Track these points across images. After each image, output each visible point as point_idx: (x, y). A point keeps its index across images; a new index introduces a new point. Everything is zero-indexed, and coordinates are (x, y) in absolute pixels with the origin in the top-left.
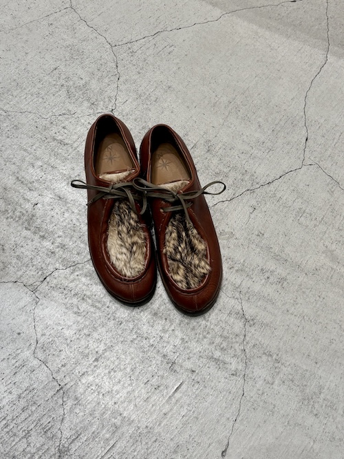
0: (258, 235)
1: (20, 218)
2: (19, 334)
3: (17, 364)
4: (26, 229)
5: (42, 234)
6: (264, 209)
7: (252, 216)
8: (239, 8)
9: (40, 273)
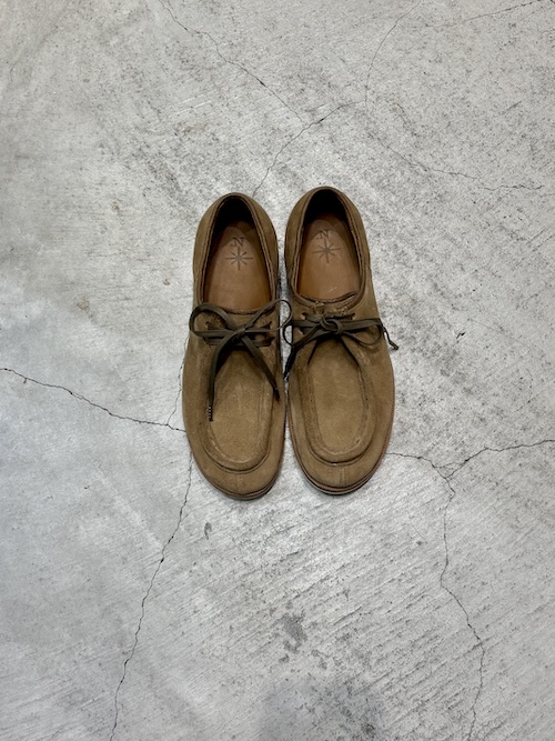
2: (419, 543)
3: (413, 592)
4: (443, 372)
5: (466, 385)
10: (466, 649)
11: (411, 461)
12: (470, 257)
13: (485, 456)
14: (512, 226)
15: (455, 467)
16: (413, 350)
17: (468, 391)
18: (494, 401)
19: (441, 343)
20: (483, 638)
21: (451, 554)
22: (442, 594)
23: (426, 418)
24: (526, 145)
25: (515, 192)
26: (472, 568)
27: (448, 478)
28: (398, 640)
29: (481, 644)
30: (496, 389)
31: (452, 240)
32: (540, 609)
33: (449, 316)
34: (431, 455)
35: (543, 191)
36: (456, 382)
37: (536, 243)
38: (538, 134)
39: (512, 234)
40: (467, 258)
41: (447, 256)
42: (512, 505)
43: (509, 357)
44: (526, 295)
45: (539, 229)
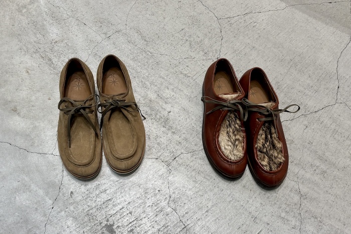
0: (309, 143)
1: (159, 119)
2: (159, 191)
3: (158, 210)
4: (163, 126)
5: (173, 131)
6: (313, 128)
7: (306, 131)
8: (296, 4)
9: (172, 155)
10: (180, 229)
11: (154, 160)
12: (170, 84)
13: (182, 156)
14: (185, 72)
15: (171, 161)
16: (152, 119)
17: (174, 133)
18: (184, 136)
19: (162, 116)
20: (186, 225)
21: (171, 193)
22: (169, 209)
23: (158, 144)
24: (188, 43)
25: (185, 60)
26: (180, 198)
27: (168, 165)
28: (153, 229)
29: (185, 227)
30: (184, 132)
31: (163, 78)
32: (207, 211)
33: (165, 106)
34: (161, 157)
35: (195, 60)
36: (169, 129)
37: (194, 78)
38: (192, 39)
39: (185, 75)
40: (169, 84)
41: (162, 84)
42: (193, 173)
43: (188, 120)
44: (192, 97)
45: (195, 73)
